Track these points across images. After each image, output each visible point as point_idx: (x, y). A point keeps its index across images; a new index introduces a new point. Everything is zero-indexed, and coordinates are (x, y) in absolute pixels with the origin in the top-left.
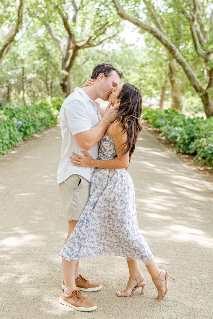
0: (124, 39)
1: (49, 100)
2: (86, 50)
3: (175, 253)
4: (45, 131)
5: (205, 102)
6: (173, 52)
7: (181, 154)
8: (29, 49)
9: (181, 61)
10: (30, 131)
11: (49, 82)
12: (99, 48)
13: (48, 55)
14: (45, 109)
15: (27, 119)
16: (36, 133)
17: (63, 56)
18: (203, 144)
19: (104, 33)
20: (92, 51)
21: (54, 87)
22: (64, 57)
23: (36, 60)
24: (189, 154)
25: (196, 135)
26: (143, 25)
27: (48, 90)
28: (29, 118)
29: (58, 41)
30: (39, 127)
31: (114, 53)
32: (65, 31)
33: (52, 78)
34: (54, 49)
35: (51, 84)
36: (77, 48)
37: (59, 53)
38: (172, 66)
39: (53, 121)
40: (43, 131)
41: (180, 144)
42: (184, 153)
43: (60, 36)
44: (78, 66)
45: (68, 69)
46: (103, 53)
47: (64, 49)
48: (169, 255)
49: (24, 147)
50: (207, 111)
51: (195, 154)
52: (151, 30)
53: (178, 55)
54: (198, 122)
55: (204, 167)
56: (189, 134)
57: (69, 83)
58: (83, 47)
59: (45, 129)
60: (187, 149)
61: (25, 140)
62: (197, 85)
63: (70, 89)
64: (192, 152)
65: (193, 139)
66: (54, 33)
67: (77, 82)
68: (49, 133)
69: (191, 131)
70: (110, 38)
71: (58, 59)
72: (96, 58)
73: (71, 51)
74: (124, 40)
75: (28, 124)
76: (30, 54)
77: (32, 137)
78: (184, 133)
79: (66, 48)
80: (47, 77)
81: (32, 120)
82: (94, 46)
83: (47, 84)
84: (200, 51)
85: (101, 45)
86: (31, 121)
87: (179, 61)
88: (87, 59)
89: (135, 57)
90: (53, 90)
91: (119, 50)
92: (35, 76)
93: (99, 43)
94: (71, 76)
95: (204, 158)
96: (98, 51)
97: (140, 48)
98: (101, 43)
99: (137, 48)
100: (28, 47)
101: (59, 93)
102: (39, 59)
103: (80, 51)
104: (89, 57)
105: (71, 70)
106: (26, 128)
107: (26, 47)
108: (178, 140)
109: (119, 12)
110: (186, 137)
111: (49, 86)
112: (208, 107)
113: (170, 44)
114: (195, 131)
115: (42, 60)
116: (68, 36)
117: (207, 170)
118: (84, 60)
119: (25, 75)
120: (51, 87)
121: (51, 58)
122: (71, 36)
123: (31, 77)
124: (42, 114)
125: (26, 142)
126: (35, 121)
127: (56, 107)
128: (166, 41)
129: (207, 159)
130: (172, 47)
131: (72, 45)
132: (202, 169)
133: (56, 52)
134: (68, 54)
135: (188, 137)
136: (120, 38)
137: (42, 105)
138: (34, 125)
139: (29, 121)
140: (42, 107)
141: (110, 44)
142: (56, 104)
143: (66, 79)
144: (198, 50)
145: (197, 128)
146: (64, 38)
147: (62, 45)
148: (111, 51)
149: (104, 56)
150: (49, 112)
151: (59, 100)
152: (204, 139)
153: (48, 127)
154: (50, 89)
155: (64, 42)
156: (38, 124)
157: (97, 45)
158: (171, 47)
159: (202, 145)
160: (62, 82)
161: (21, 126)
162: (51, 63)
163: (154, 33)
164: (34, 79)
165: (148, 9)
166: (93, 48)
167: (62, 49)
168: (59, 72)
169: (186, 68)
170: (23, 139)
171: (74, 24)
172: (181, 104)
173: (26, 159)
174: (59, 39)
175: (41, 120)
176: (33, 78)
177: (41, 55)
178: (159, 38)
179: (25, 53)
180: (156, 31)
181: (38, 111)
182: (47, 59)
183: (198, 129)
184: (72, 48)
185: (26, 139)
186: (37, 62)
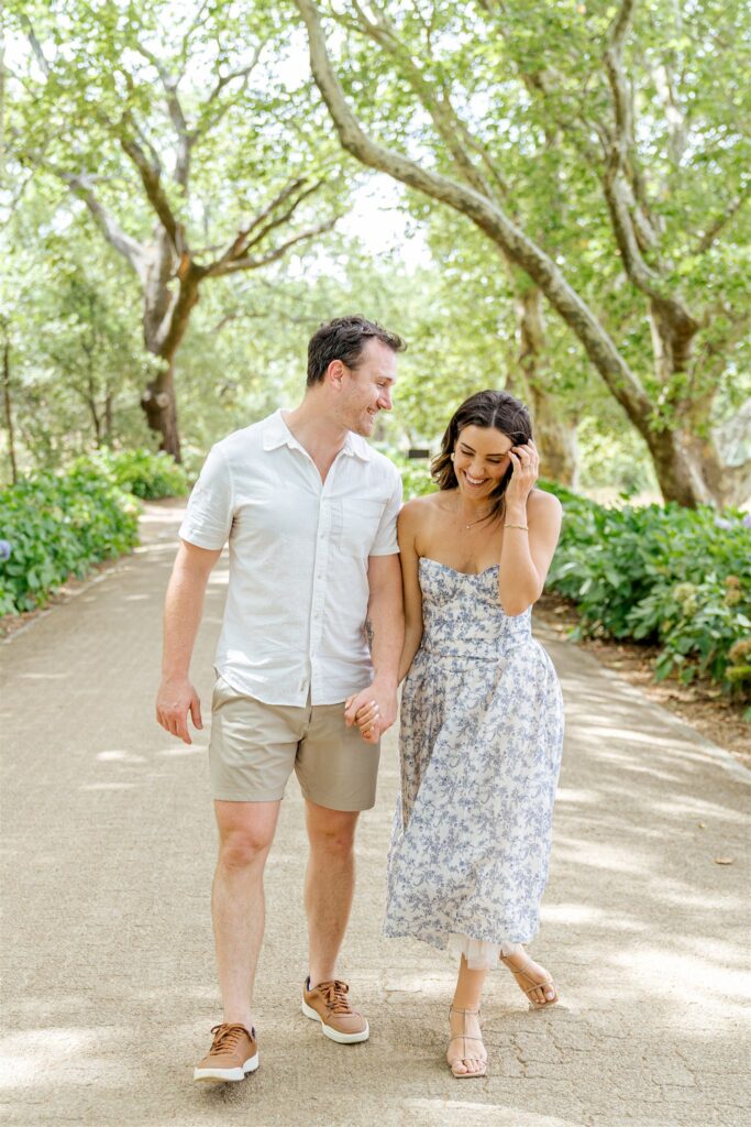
0: (357, 238)
1: (102, 460)
2: (226, 280)
3: (689, 1080)
4: (94, 571)
5: (660, 453)
6: (543, 278)
7: (598, 642)
8: (25, 281)
9: (573, 309)
10: (38, 576)
11: (100, 398)
12: (271, 272)
13: (93, 299)
14: (91, 494)
15: (31, 532)
16: (64, 580)
17: (147, 303)
18: (686, 604)
19: (287, 218)
20: (248, 285)
21: (119, 413)
22: (152, 306)
23: (51, 320)
24: (627, 641)
25: (651, 570)
26: (432, 181)
27: (97, 423)
28: (35, 526)
29: (126, 251)
30: (75, 558)
31: (323, 290)
32: (150, 214)
33: (110, 382)
34: (112, 282)
35: (108, 402)
36: (195, 275)
37: (132, 293)
38: (533, 329)
39: (121, 538)
40: (89, 574)
41: (594, 607)
42: (611, 640)
43: (134, 234)
44: (201, 338)
45: (166, 350)
46: (283, 293)
47: (149, 279)
48: (666, 1088)
49: (24, 634)
50: (668, 484)
51: (653, 641)
52: (463, 202)
53: (561, 288)
54: (656, 525)
55: (693, 690)
56: (623, 570)
57: (173, 400)
58: (215, 270)
59: (94, 565)
60: (620, 624)
61: (26, 610)
62: (629, 392)
63: (174, 420)
64: (640, 633)
65: (641, 587)
66: (112, 222)
67: (196, 392)
68: (109, 580)
69: (631, 556)
70: (309, 236)
71: (127, 312)
72: (261, 310)
73: (174, 286)
74: (355, 244)
75: (34, 548)
76: (26, 299)
77: (50, 598)
78: (608, 565)
79: (156, 274)
80: (92, 381)
81: (48, 532)
82: (255, 265)
83: (92, 405)
84: (642, 271)
85: (278, 264)
86: (43, 536)
87: (564, 309)
88: (230, 315)
89: (398, 304)
90: (115, 423)
91: (342, 278)
92: (47, 374)
93: (270, 255)
94: (178, 374)
95: (691, 655)
96: (266, 284)
97: (410, 271)
98: (279, 254)
99: (400, 272)
100: (21, 272)
101: (138, 433)
102: (64, 316)
103: (207, 286)
104: (236, 307)
105: (178, 353)
106: (29, 563)
107: (14, 273)
108: (584, 589)
109: (348, 139)
110: (615, 579)
111: (101, 410)
112: (671, 471)
113: (530, 249)
114: (647, 557)
115: (74, 318)
116: (162, 230)
117: (707, 700)
118: (219, 315)
119: (13, 374)
120: (108, 414)
121: (104, 310)
122: (172, 230)
123: (36, 380)
124: (84, 511)
125: (31, 614)
126: (57, 539)
127: (129, 486)
128: (516, 238)
129: (704, 661)
130: (540, 261)
131: (177, 263)
132: (687, 697)
133: (120, 287)
134: (164, 295)
135: (624, 578)
136: (341, 236)
137: (81, 479)
138: (55, 553)
139: (37, 538)
140: (79, 486)
141: (308, 260)
142: (127, 474)
143: (159, 383)
144: (635, 268)
145: (651, 546)
146: (148, 241)
147: (141, 265)
148: (313, 284)
149: (289, 301)
150: (107, 504)
151: (139, 459)
152: (687, 586)
153: (104, 557)
154: (103, 421)
155: (149, 255)
156: (70, 546)
157: (267, 261)
158: (534, 261)
159: (681, 609)
160: (147, 395)
161: (8, 557)
162: (103, 328)
163: (471, 212)
164: (47, 388)
165: (440, 128)
166: (251, 273)
167: (143, 280)
168: (133, 362)
169: (590, 334)
170: (16, 606)
171: (180, 188)
172: (568, 463)
173: (34, 683)
174: (131, 241)
175: (82, 532)
176: (41, 382)
177: (66, 300)
178: (490, 229)
179: (11, 294)
180: (481, 203)
181: (68, 500)
182: (91, 317)
183: (656, 551)
184: (178, 275)
185: (29, 604)
186: (54, 327)
